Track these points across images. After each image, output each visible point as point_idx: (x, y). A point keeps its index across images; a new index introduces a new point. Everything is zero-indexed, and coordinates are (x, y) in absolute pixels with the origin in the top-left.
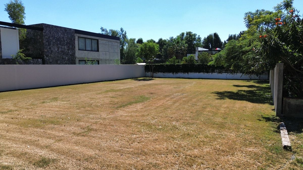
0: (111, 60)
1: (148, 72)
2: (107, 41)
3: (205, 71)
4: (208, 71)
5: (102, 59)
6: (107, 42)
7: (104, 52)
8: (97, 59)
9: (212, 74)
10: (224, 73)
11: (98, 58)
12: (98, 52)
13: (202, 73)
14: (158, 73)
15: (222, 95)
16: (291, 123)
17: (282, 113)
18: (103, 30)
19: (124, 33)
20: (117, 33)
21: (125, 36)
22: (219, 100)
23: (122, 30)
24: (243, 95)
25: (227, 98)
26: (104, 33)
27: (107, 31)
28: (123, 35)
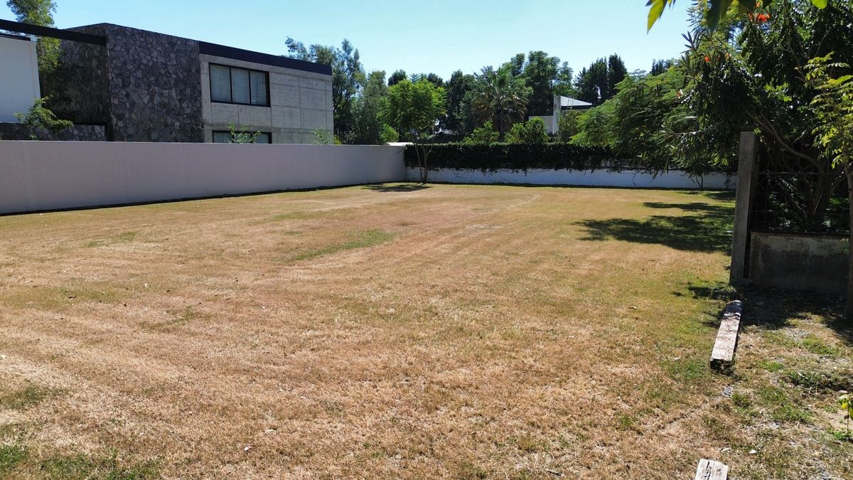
0: (307, 132)
1: (413, 168)
2: (296, 76)
3: (572, 163)
4: (583, 163)
5: (280, 129)
6: (295, 78)
7: (286, 109)
8: (266, 128)
9: (593, 172)
10: (628, 169)
11: (268, 124)
12: (268, 108)
13: (565, 169)
14: (441, 170)
15: (599, 229)
16: (761, 303)
17: (746, 276)
18: (293, 47)
19: (352, 55)
20: (334, 56)
21: (356, 65)
22: (587, 242)
23: (346, 46)
24: (662, 229)
25: (610, 237)
26: (295, 54)
27: (304, 51)
28: (350, 61)
